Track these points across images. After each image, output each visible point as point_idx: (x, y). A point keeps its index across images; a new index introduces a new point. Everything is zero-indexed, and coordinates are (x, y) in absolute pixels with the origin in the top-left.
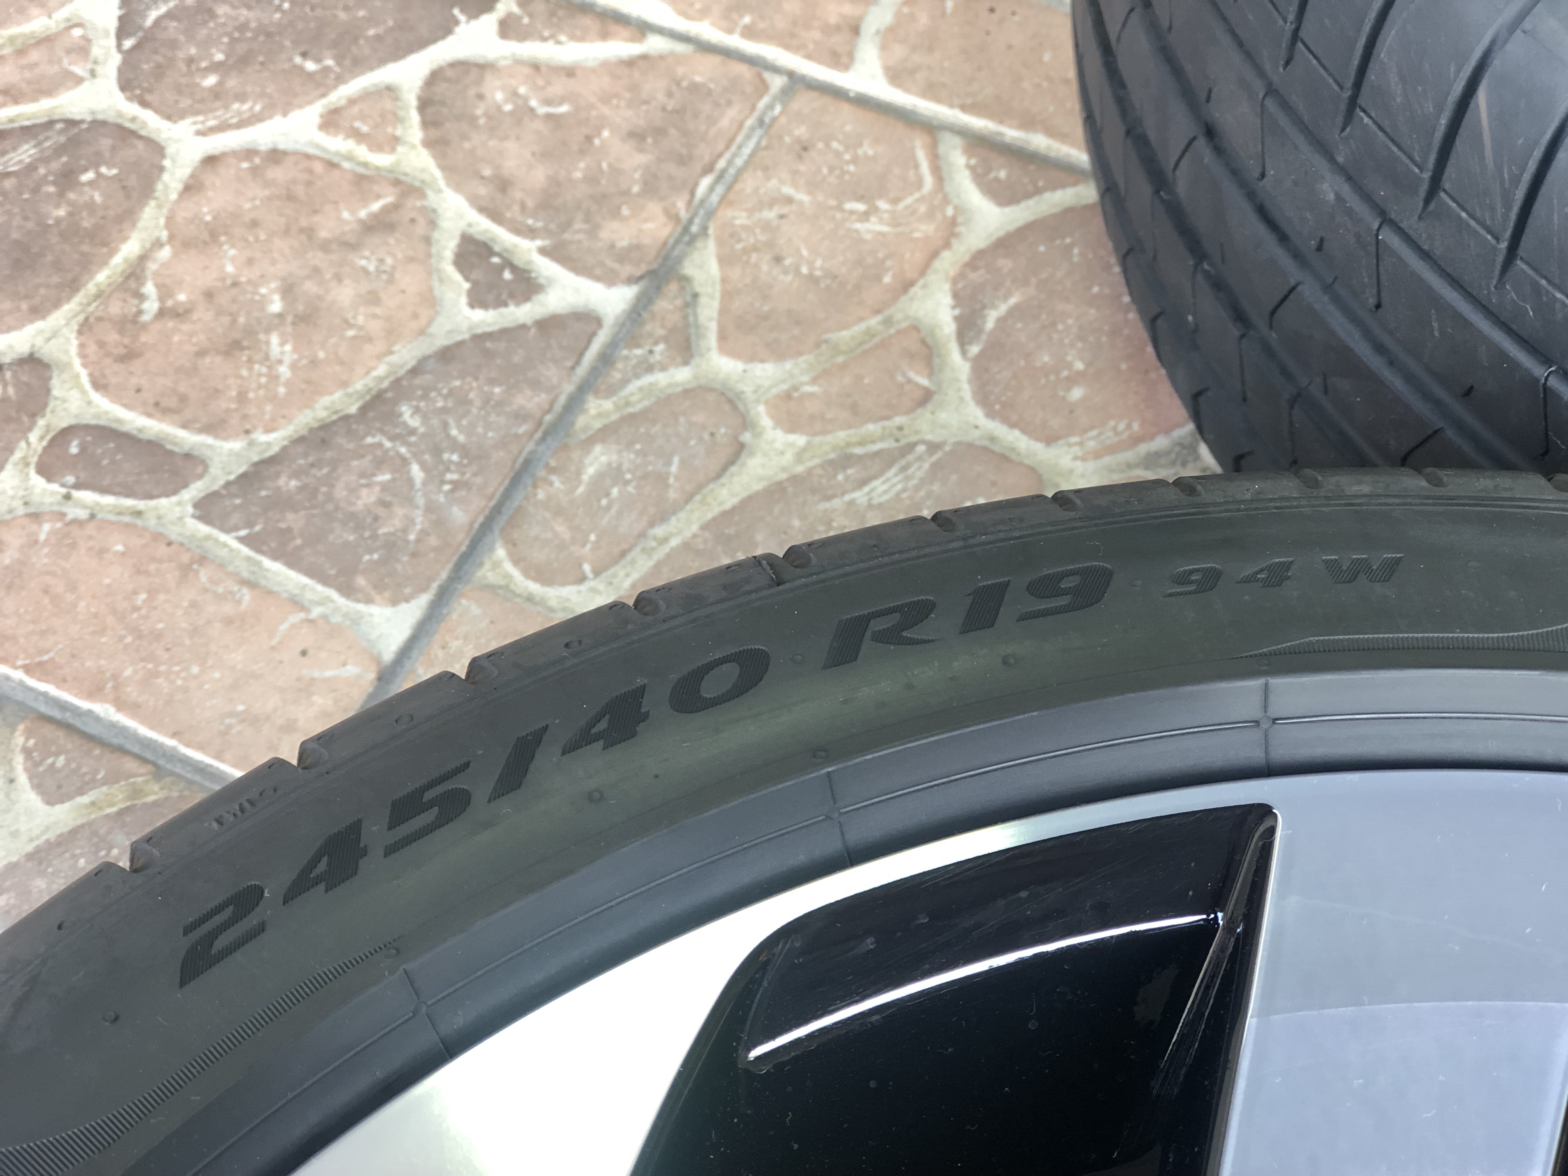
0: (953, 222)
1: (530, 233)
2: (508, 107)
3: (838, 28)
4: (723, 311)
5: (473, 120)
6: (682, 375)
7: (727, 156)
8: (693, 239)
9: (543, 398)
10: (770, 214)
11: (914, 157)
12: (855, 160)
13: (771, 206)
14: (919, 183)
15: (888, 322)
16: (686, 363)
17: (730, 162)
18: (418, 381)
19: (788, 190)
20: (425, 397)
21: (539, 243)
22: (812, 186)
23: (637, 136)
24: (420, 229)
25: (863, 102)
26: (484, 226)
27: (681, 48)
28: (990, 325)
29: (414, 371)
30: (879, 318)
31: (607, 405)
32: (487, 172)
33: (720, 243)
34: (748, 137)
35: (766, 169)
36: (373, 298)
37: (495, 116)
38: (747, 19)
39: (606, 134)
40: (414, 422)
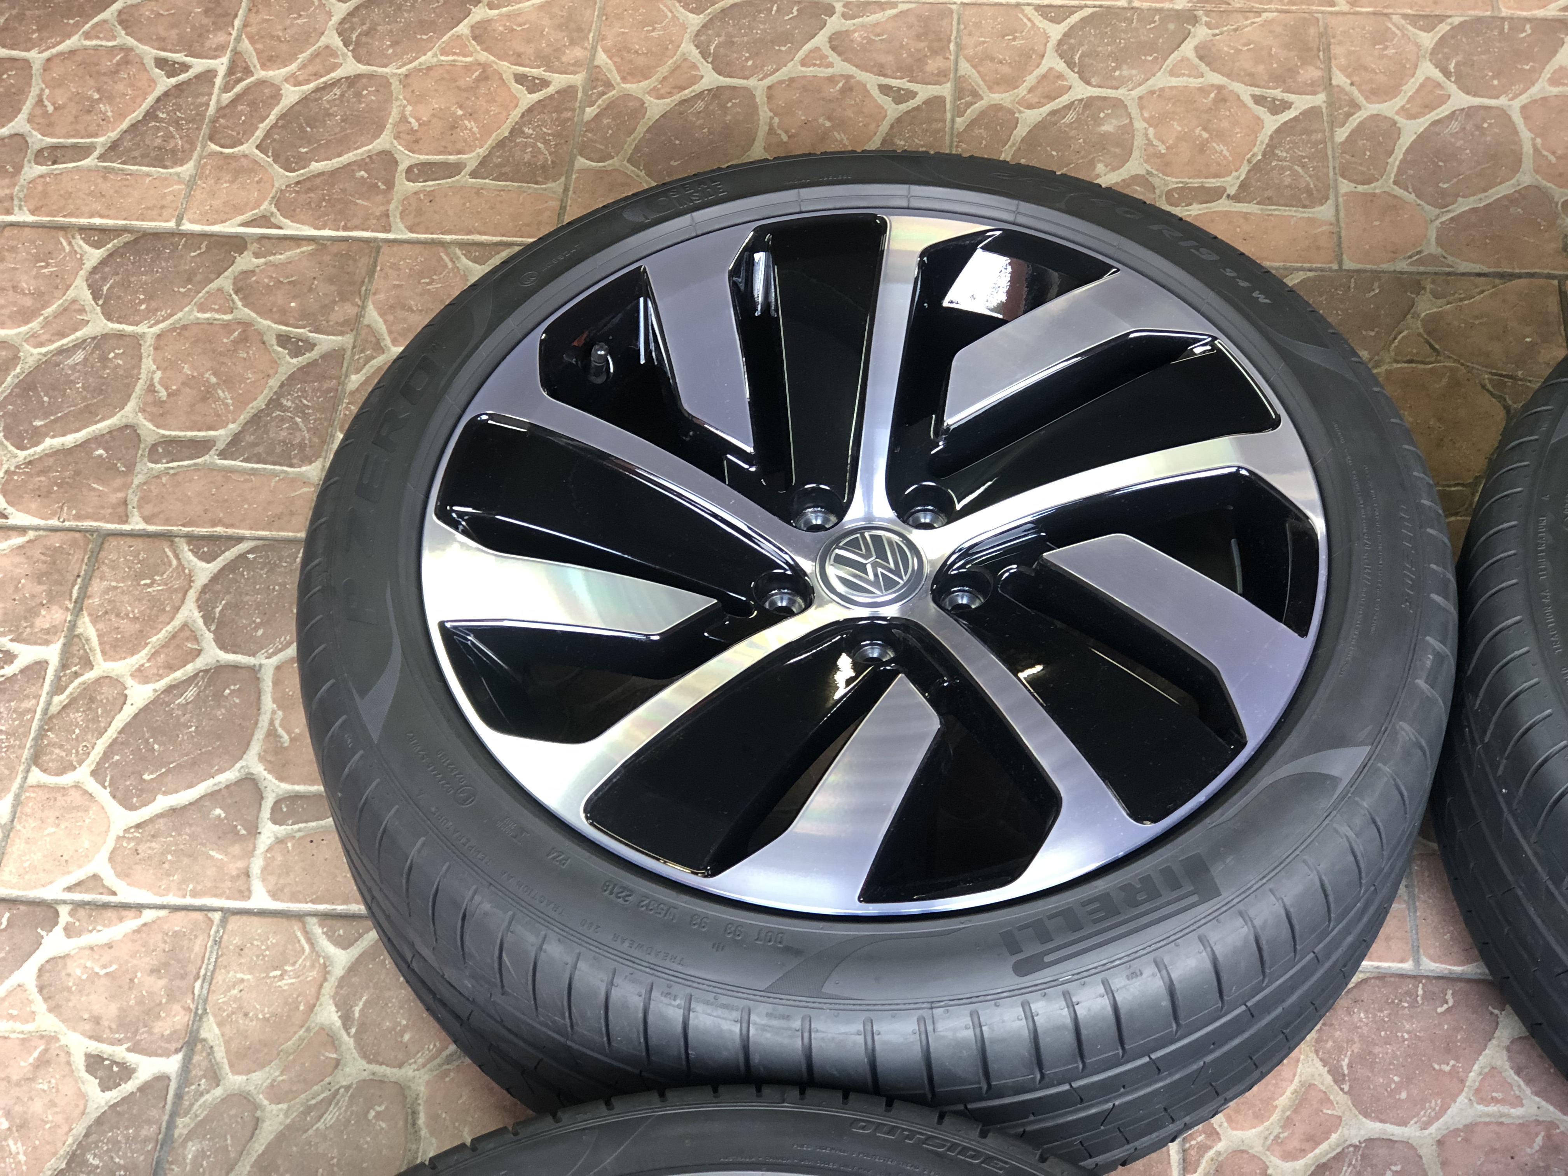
0: (325, 966)
1: (120, 1042)
2: (84, 977)
3: (238, 876)
4: (227, 1052)
5: (69, 989)
6: (218, 1092)
7: (204, 966)
8: (201, 1018)
9: (154, 1127)
10: (235, 992)
11: (296, 937)
12: (268, 948)
13: (234, 987)
14: (303, 950)
15: (308, 1030)
16: (218, 1085)
17: (207, 969)
18: (90, 1140)
19: (240, 976)
20: (97, 1147)
21: (125, 1046)
22: (251, 970)
23: (154, 971)
24: (63, 1058)
25: (262, 913)
26: (95, 1047)
27: (162, 913)
28: (357, 1015)
29: (87, 1135)
30: (303, 1029)
31: (187, 1120)
32: (86, 1016)
33: (215, 1015)
34: (211, 952)
35: (225, 967)
36: (52, 1104)
37: (80, 984)
38: (191, 887)
39: (139, 975)
40: (96, 1162)
